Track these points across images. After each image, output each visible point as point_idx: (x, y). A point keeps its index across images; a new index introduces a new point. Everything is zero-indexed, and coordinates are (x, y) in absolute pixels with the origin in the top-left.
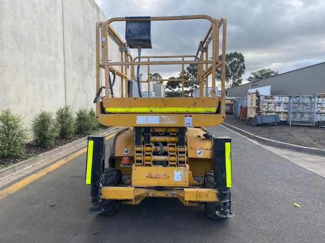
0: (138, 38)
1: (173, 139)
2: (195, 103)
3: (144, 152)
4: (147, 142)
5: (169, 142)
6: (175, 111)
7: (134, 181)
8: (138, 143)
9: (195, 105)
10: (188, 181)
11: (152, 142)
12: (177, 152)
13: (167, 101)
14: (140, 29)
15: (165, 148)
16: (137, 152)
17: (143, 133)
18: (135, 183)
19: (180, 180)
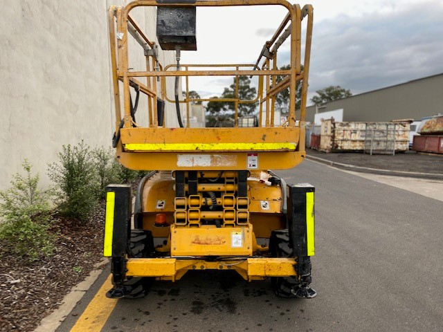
0: (176, 34)
1: (230, 187)
2: (265, 136)
3: (188, 206)
4: (193, 192)
5: (223, 192)
6: (234, 149)
7: (175, 249)
8: (179, 194)
9: (264, 139)
10: (251, 247)
11: (200, 192)
12: (236, 206)
13: (222, 132)
14: (179, 20)
15: (218, 200)
16: (178, 207)
17: (187, 179)
18: (175, 251)
19: (240, 245)
